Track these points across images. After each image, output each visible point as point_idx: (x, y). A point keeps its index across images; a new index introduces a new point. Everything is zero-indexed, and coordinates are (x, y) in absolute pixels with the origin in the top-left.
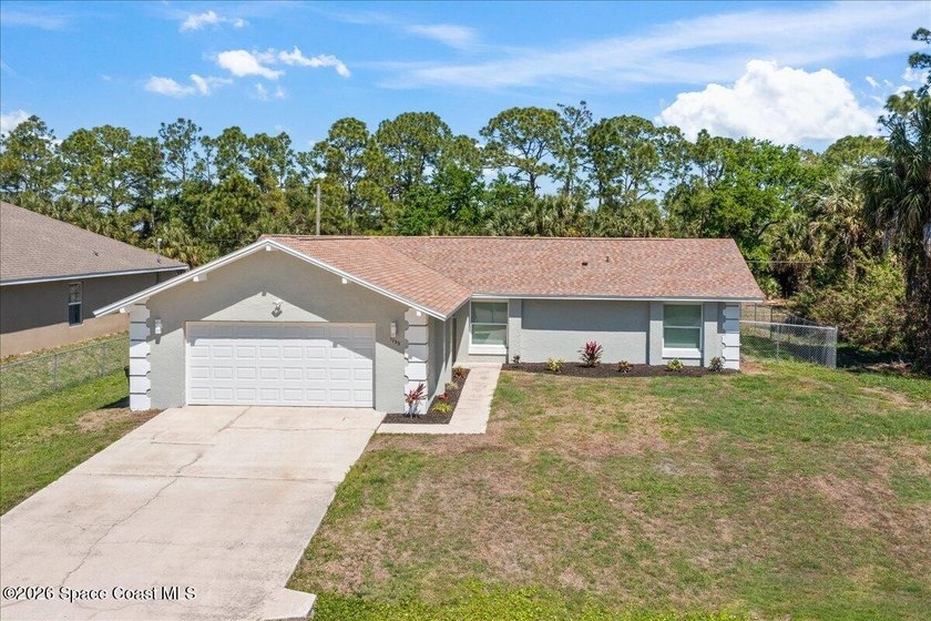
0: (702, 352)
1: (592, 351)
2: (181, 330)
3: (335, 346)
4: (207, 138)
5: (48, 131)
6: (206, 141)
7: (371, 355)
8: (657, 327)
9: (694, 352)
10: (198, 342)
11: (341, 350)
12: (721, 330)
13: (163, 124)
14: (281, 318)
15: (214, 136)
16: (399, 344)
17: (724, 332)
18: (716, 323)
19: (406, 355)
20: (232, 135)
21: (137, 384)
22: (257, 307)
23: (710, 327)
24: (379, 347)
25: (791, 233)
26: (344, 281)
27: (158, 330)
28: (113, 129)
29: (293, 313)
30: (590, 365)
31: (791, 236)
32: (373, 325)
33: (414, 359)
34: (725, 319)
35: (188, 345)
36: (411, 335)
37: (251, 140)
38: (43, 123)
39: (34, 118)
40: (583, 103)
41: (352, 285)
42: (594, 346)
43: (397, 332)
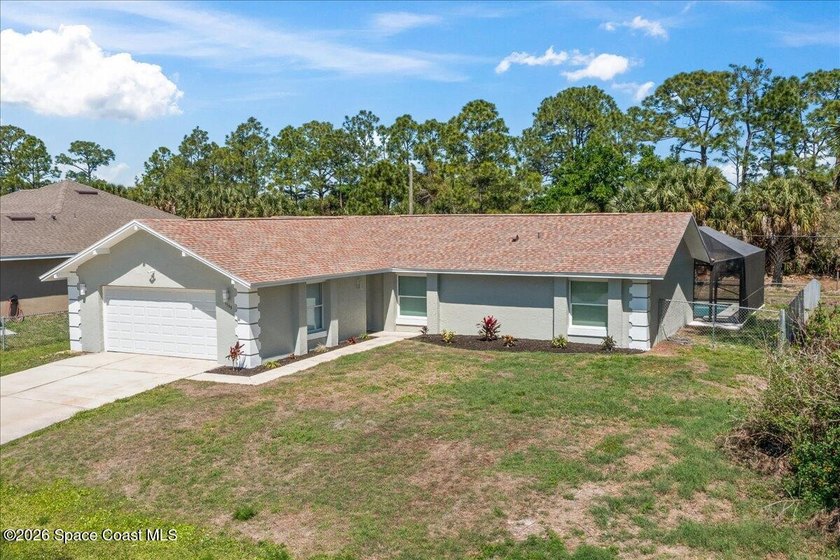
0: (607, 330)
1: (489, 325)
2: (97, 293)
3: (194, 308)
4: (382, 127)
5: (263, 130)
6: (382, 130)
8: (562, 303)
9: (601, 331)
10: (111, 302)
11: (198, 311)
12: (626, 308)
13: (347, 117)
14: (155, 284)
15: (388, 126)
16: (231, 308)
17: (630, 310)
18: (620, 301)
19: (236, 318)
20: (404, 123)
21: (75, 333)
22: (139, 275)
23: (614, 305)
24: (218, 309)
26: (184, 255)
27: (82, 292)
28: (318, 124)
29: (164, 281)
30: (489, 338)
32: (214, 291)
33: (242, 321)
34: (631, 297)
35: (104, 305)
36: (241, 300)
37: (421, 126)
38: (259, 123)
39: (252, 120)
40: (759, 61)
41: (189, 258)
42: (490, 320)
43: (229, 298)
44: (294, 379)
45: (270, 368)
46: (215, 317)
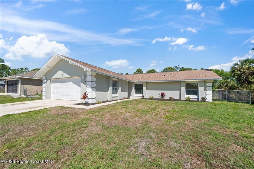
0: (198, 97)
1: (163, 95)
3: (73, 84)
7: (80, 86)
8: (183, 89)
9: (196, 97)
12: (205, 90)
16: (85, 82)
18: (203, 88)
23: (201, 89)
24: (81, 83)
25: (223, 83)
29: (66, 75)
30: (162, 99)
31: (223, 84)
34: (206, 86)
35: (52, 85)
36: (89, 79)
40: (179, 66)
42: (163, 93)
43: (85, 78)
44: (106, 107)
45: (98, 103)
46: (80, 87)
